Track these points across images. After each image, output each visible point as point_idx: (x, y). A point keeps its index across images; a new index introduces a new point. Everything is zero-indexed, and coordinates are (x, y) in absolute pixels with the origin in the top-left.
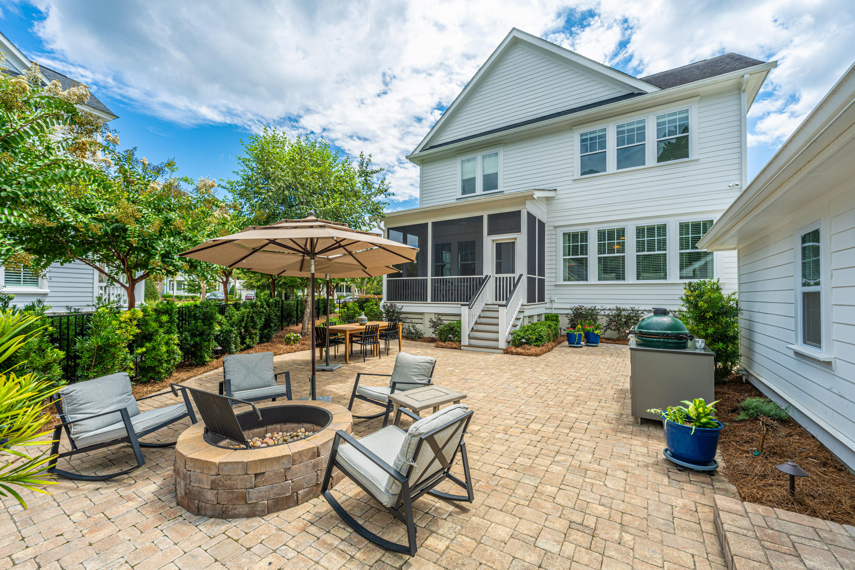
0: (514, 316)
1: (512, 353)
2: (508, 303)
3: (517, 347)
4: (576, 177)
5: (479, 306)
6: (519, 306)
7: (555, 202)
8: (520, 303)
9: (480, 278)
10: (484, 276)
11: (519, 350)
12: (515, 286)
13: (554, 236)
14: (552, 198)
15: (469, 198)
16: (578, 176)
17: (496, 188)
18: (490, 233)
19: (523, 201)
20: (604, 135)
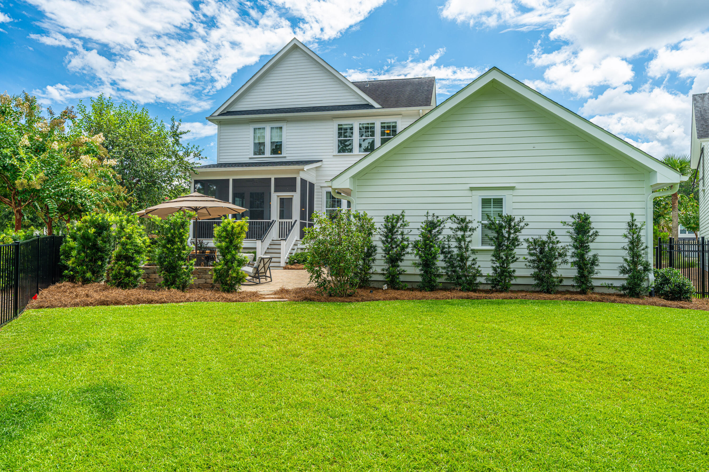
0: (291, 247)
1: (289, 269)
2: (287, 237)
3: (292, 265)
4: (335, 154)
5: (268, 241)
6: (294, 241)
7: (321, 169)
8: (295, 239)
9: (268, 222)
10: (271, 221)
11: (293, 267)
12: (292, 227)
13: (320, 194)
14: (320, 167)
15: (259, 159)
16: (336, 153)
17: (281, 154)
18: (276, 191)
19: (298, 171)
20: (351, 129)
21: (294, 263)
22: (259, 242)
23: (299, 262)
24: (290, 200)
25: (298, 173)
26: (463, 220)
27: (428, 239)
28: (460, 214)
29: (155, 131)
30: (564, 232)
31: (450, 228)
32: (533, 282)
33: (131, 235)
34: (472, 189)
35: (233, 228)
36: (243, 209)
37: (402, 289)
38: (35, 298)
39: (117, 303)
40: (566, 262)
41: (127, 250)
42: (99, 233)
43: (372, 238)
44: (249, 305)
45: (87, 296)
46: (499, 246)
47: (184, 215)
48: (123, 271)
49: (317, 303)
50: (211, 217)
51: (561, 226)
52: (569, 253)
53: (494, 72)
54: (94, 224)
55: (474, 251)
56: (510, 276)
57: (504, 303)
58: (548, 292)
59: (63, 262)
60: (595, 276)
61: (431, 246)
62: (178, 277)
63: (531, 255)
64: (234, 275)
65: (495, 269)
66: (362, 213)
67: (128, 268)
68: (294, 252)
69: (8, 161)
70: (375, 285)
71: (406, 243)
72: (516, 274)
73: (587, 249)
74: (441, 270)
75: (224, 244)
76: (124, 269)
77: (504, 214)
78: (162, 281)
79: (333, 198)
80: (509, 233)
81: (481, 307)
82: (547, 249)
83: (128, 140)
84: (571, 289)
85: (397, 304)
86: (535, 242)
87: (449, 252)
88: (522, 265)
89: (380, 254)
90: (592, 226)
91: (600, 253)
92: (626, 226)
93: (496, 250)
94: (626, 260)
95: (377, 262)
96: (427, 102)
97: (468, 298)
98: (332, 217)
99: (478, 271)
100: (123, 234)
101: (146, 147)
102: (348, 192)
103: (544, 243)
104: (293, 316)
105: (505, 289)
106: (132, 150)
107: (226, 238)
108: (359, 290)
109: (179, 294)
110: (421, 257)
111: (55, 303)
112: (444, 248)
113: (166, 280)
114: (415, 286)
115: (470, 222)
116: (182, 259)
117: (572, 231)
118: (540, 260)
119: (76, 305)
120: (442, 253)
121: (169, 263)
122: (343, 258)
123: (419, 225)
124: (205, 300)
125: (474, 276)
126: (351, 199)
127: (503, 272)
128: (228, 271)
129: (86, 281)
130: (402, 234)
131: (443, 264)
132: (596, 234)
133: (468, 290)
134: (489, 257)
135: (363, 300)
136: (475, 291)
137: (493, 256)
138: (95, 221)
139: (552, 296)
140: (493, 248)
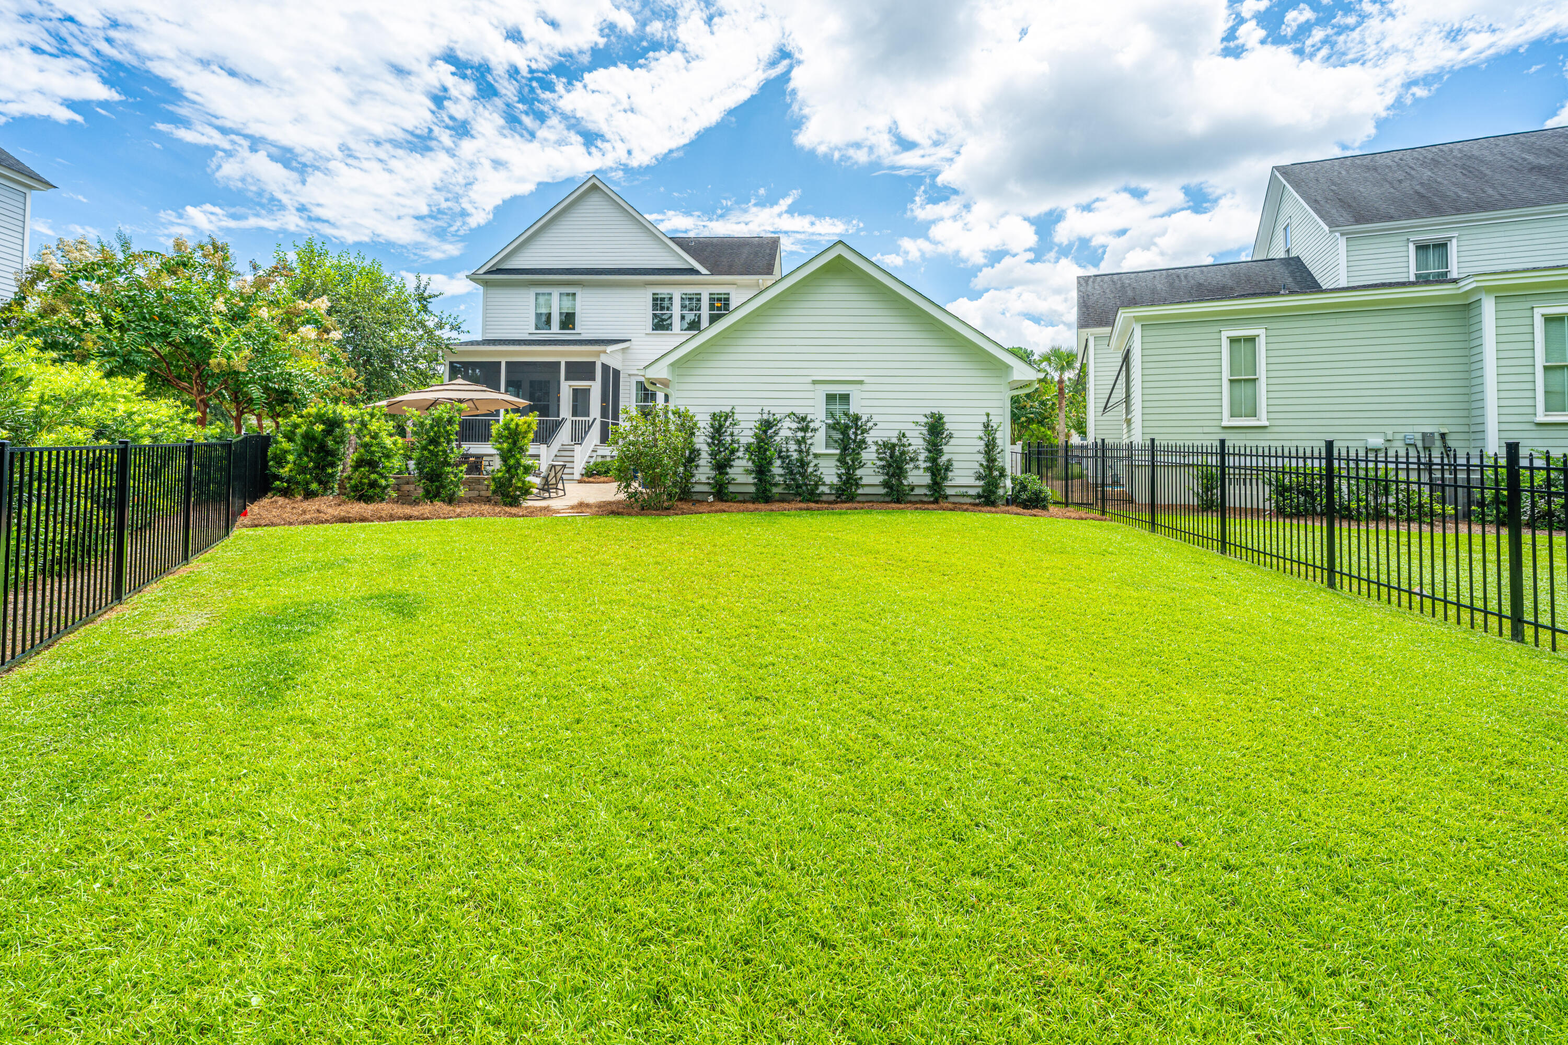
0: (588, 454)
1: (586, 482)
2: (582, 441)
3: (589, 477)
4: (648, 332)
5: (556, 446)
6: (592, 446)
7: (630, 352)
8: (594, 444)
9: (557, 420)
10: (560, 419)
11: (591, 479)
12: (590, 427)
13: (629, 383)
14: (627, 348)
15: (544, 334)
16: (649, 330)
17: (574, 329)
18: (567, 379)
19: (598, 354)
20: (671, 299)
21: (592, 475)
22: (544, 447)
23: (599, 474)
24: (587, 391)
25: (599, 356)
26: (804, 419)
27: (763, 440)
28: (801, 412)
29: (392, 293)
30: (916, 434)
31: (790, 429)
32: (883, 491)
33: (377, 434)
34: (815, 382)
35: (517, 425)
36: (526, 403)
37: (731, 501)
38: (245, 514)
39: (363, 520)
40: (917, 467)
41: (373, 453)
42: (328, 432)
43: (695, 440)
44: (541, 520)
45: (319, 511)
46: (845, 449)
47: (451, 409)
48: (366, 481)
49: (626, 517)
50: (478, 412)
51: (913, 426)
52: (922, 457)
53: (840, 246)
54: (320, 418)
55: (816, 456)
56: (857, 485)
57: (846, 514)
58: (898, 501)
59: (273, 470)
60: (949, 483)
61: (766, 450)
62: (444, 487)
63: (881, 459)
64: (519, 485)
65: (839, 476)
66: (682, 409)
67: (373, 476)
68: (592, 461)
69: (193, 332)
70: (699, 497)
71: (736, 446)
72: (864, 482)
73: (940, 452)
74: (777, 478)
75: (505, 445)
76: (368, 477)
77: (851, 412)
78: (421, 492)
79: (646, 389)
80: (856, 434)
81: (820, 518)
82: (897, 453)
83: (354, 304)
84: (925, 499)
85: (724, 516)
86: (885, 445)
87: (788, 457)
88: (871, 472)
89: (704, 459)
90: (946, 426)
91: (955, 457)
92: (981, 427)
93: (841, 454)
94: (981, 465)
95: (701, 470)
96: (769, 270)
97: (808, 509)
98: (645, 414)
99: (820, 479)
100: (365, 432)
101: (381, 315)
102: (666, 384)
103: (894, 446)
104: (597, 530)
105: (851, 499)
106: (360, 318)
107: (508, 438)
108: (679, 503)
109: (446, 508)
110: (754, 462)
111: (275, 520)
112: (781, 451)
113: (427, 492)
114: (747, 497)
115: (812, 421)
116: (449, 465)
117: (925, 432)
118: (890, 466)
119: (306, 522)
120: (780, 457)
121: (432, 470)
122: (659, 463)
123: (752, 425)
124: (482, 515)
125: (816, 485)
126: (669, 391)
127: (848, 479)
128: (510, 480)
129: (309, 495)
130: (732, 435)
131: (781, 471)
132: (950, 436)
133: (809, 501)
134: (833, 462)
135: (683, 513)
136: (817, 502)
137: (838, 460)
138: (324, 415)
139: (902, 506)
140: (838, 452)
